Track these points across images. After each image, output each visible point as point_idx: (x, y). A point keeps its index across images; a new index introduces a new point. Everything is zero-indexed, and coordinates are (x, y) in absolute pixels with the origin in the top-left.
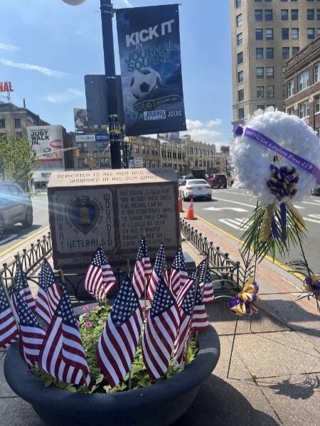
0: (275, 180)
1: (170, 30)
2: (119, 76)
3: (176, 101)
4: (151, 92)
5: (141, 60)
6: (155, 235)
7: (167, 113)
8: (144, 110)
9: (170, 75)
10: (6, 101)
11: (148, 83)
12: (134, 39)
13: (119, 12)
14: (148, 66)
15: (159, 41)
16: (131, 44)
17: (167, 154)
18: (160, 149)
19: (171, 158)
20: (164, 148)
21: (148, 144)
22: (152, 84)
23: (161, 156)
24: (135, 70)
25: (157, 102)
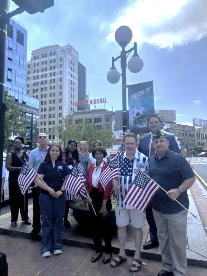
1: (149, 91)
2: (128, 111)
4: (140, 116)
5: (137, 104)
8: (137, 124)
9: (149, 108)
10: (103, 108)
11: (140, 112)
12: (135, 96)
13: (129, 86)
14: (140, 106)
15: (145, 95)
16: (133, 98)
17: (201, 136)
18: (196, 132)
19: (204, 138)
20: (199, 132)
21: (186, 130)
22: (141, 113)
23: (196, 137)
24: (134, 108)
25: (143, 120)
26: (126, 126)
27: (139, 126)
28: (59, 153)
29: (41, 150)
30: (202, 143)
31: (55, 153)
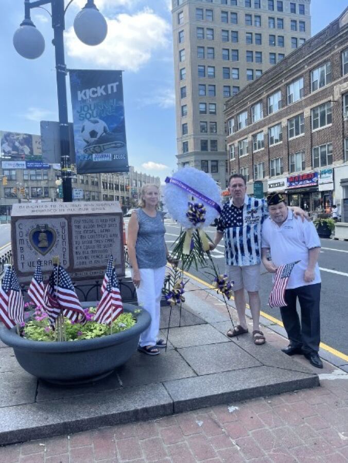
0: (191, 212)
1: (115, 90)
3: (120, 147)
4: (98, 138)
5: (90, 112)
6: (104, 256)
7: (113, 157)
8: (93, 153)
9: (115, 125)
11: (97, 130)
12: (85, 94)
13: (72, 72)
14: (96, 117)
15: (106, 98)
16: (82, 98)
17: (108, 185)
19: (113, 189)
20: (106, 179)
22: (100, 132)
23: (102, 187)
24: (85, 119)
25: (105, 147)
26: (67, 156)
27: (96, 158)
30: (109, 196)
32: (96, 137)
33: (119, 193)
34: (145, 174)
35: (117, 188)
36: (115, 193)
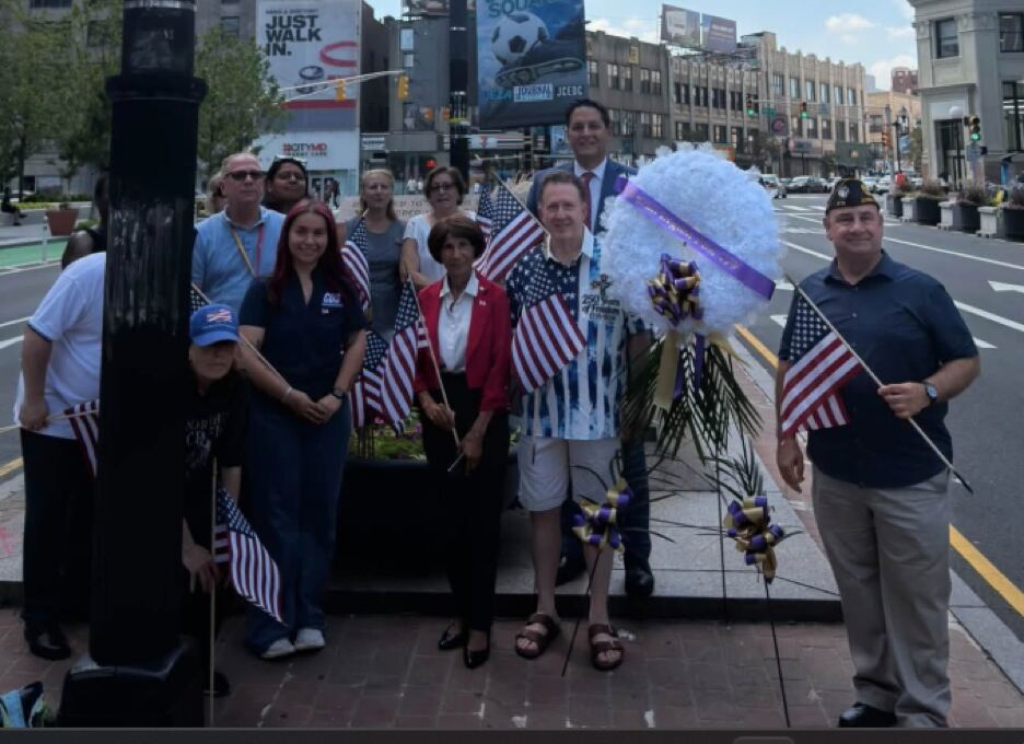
3: (573, 69)
4: (528, 53)
7: (556, 90)
8: (514, 84)
9: (563, 23)
11: (524, 36)
14: (525, 9)
17: (693, 92)
18: (671, 75)
19: (706, 104)
20: (685, 73)
21: (631, 61)
22: (531, 40)
23: (674, 98)
24: (502, 14)
25: (540, 71)
26: (462, 93)
28: (323, 240)
29: (236, 224)
30: (697, 125)
31: (310, 239)
32: (521, 51)
33: (729, 118)
34: (813, 57)
35: (720, 101)
36: (714, 118)
